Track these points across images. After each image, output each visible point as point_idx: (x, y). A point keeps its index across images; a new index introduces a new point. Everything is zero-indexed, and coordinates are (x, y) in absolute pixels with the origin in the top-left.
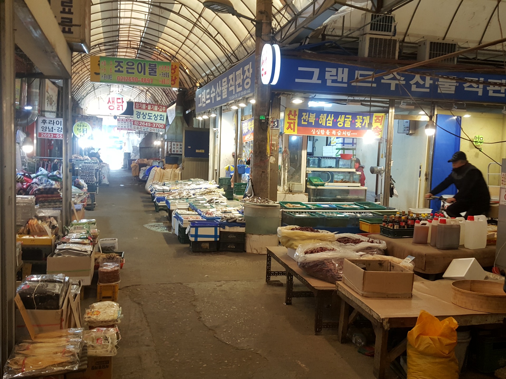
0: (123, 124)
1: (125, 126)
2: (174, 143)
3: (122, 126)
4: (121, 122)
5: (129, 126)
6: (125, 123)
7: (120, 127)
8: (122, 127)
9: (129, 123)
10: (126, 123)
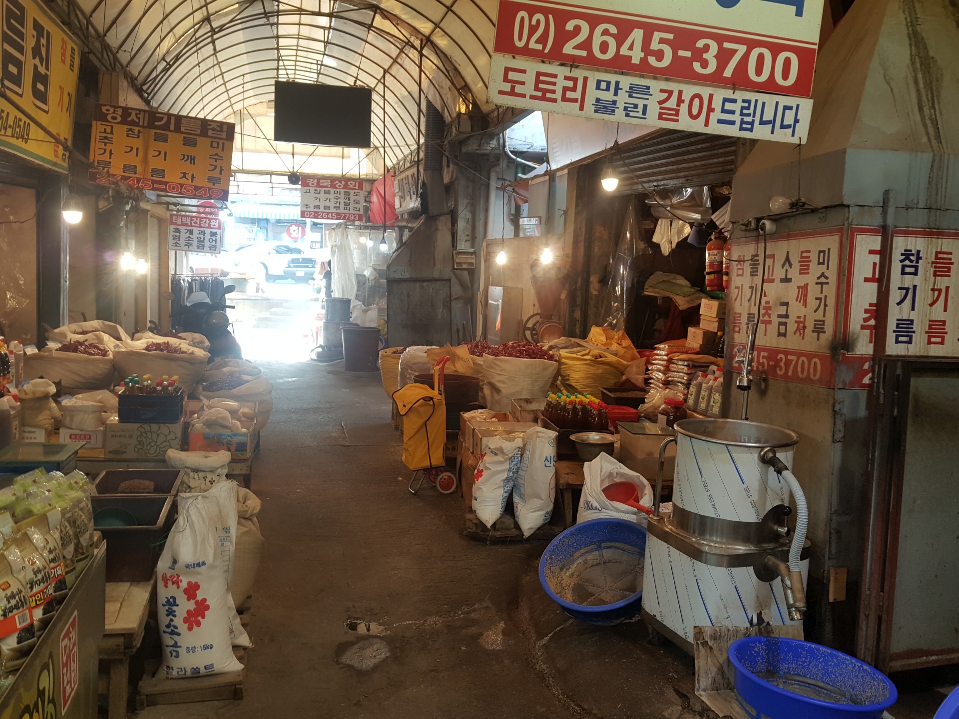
0: (322, 196)
1: (327, 203)
2: (916, 244)
3: (317, 203)
4: (312, 190)
5: (342, 206)
6: (329, 193)
7: (311, 209)
8: (319, 207)
9: (342, 196)
10: (332, 196)
